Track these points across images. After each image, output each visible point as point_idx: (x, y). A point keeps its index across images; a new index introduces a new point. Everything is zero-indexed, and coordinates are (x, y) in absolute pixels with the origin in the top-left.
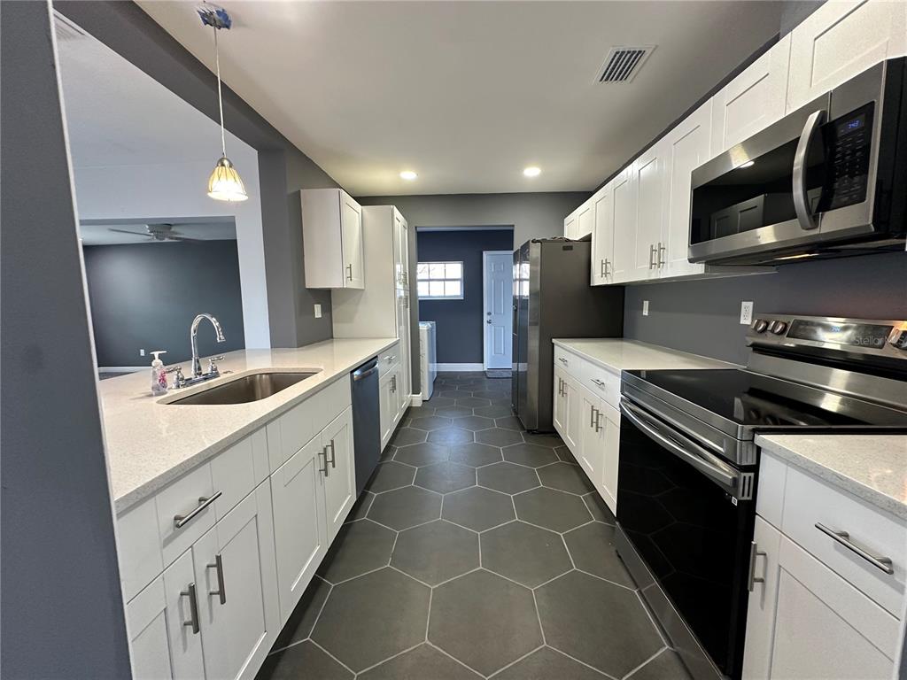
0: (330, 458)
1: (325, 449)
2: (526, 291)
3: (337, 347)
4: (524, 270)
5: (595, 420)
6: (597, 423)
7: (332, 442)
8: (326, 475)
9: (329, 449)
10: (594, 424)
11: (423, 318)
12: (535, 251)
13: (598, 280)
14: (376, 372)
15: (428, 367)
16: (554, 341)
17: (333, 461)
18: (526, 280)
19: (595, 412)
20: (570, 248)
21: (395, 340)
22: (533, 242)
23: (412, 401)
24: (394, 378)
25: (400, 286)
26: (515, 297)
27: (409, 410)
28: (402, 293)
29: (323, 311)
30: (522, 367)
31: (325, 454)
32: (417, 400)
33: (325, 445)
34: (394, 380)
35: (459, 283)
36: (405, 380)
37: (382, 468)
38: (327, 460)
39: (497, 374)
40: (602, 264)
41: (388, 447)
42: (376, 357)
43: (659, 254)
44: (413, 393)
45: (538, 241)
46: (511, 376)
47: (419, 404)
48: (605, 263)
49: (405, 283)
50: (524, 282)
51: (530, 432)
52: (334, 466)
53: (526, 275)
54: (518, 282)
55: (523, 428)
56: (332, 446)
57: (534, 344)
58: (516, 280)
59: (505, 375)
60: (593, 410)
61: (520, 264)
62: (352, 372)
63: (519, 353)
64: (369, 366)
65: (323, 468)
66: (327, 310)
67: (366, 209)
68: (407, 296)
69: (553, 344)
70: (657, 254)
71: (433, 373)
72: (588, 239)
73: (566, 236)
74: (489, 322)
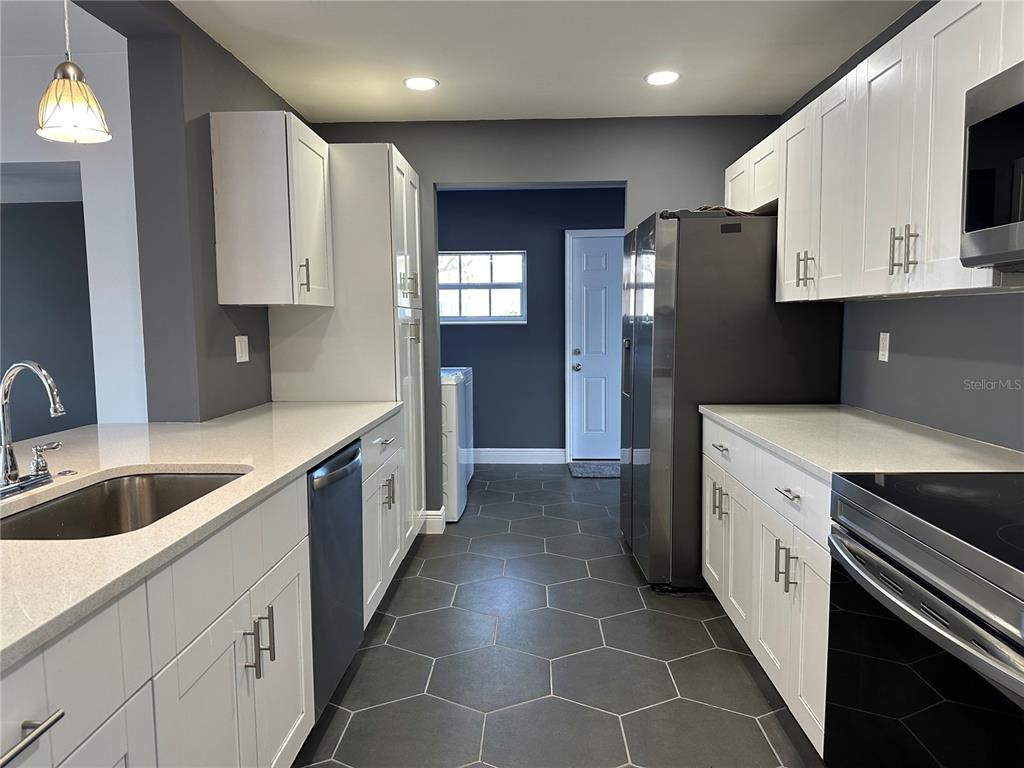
0: (265, 643)
1: (257, 625)
2: (648, 308)
3: (280, 420)
4: (644, 267)
5: (782, 568)
6: (787, 573)
7: (271, 610)
8: (259, 676)
9: (265, 624)
10: (782, 577)
11: (449, 362)
12: (667, 232)
13: (790, 291)
14: (358, 470)
15: (459, 456)
16: (702, 409)
17: (272, 649)
18: (648, 286)
19: (782, 553)
20: (736, 228)
21: (393, 406)
22: (662, 216)
23: (425, 522)
24: (392, 480)
25: (404, 301)
26: (626, 319)
27: (420, 543)
28: (408, 313)
29: (253, 348)
30: (641, 456)
31: (256, 633)
32: (436, 521)
33: (255, 617)
34: (390, 483)
35: (517, 292)
36: (412, 484)
37: (366, 660)
38: (261, 646)
39: (591, 470)
40: (799, 260)
41: (378, 617)
42: (358, 440)
43: (907, 246)
44: (427, 509)
45: (673, 215)
46: (618, 474)
47: (440, 531)
48: (803, 259)
49: (414, 295)
50: (645, 290)
51: (657, 587)
52: (273, 658)
53: (649, 277)
54: (632, 291)
55: (641, 579)
56: (271, 618)
57: (663, 413)
58: (629, 286)
59: (607, 472)
60: (778, 548)
61: (638, 255)
62: (311, 472)
63: (634, 430)
64: (343, 458)
65: (252, 660)
66: (261, 346)
67: (338, 149)
68: (417, 321)
69: (701, 416)
70: (903, 244)
71: (467, 466)
72: (770, 211)
73: (729, 205)
74: (576, 369)
